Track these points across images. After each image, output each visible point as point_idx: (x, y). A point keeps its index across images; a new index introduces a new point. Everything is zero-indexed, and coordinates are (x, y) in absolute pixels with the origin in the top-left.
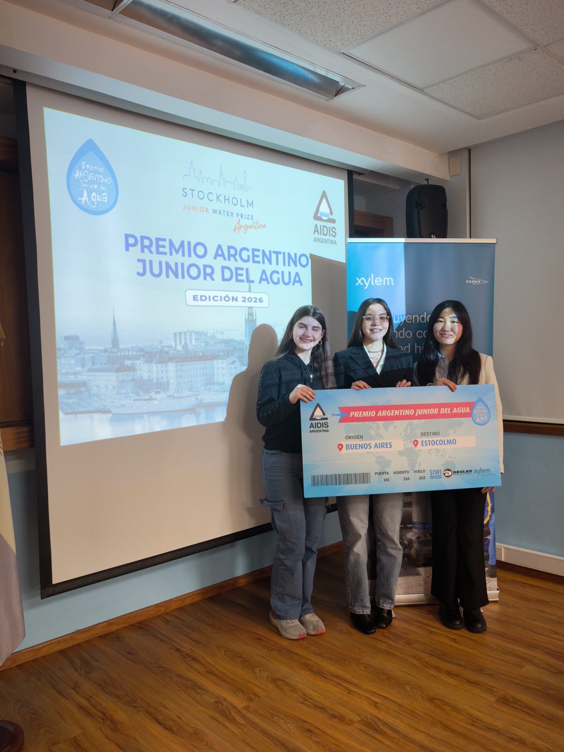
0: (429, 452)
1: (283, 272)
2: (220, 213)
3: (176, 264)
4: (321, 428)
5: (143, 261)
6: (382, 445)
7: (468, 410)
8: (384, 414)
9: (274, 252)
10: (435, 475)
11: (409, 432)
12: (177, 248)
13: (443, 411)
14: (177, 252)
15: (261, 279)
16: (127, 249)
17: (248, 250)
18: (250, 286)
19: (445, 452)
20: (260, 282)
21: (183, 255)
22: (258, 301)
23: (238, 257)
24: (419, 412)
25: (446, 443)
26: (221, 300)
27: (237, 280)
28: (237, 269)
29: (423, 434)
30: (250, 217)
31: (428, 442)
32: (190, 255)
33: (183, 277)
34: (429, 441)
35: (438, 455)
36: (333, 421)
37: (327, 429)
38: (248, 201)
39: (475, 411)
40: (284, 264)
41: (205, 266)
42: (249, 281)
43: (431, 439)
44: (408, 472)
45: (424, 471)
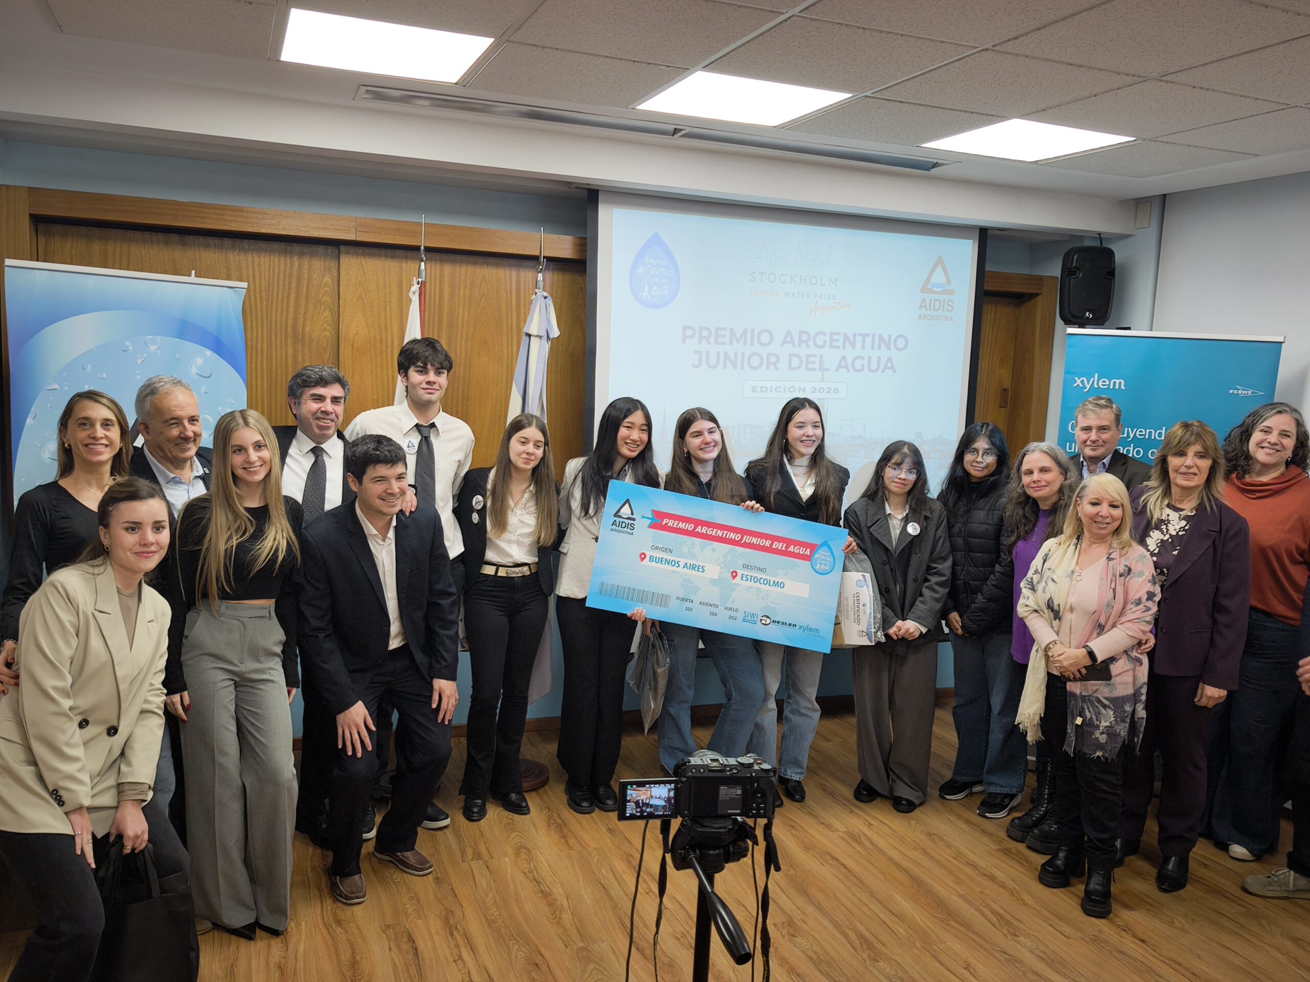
0: (748, 589)
1: (870, 358)
2: (793, 295)
3: (736, 354)
4: (626, 529)
5: (699, 353)
6: (693, 567)
7: (808, 552)
8: (704, 531)
9: (860, 335)
10: (749, 618)
11: (729, 559)
12: (738, 337)
13: (777, 545)
14: (738, 341)
15: (839, 367)
16: (684, 342)
17: (825, 334)
18: (823, 375)
19: (767, 595)
20: (837, 370)
21: (745, 344)
22: (832, 391)
23: (811, 343)
24: (747, 539)
25: (771, 584)
26: (785, 391)
27: (807, 369)
28: (808, 356)
29: (746, 567)
30: (831, 297)
31: (749, 577)
32: (752, 344)
33: (742, 367)
34: (751, 576)
35: (757, 596)
36: (642, 524)
37: (632, 531)
38: (830, 279)
39: (816, 556)
40: (873, 348)
41: (769, 355)
42: (822, 369)
43: (755, 575)
44: (717, 606)
45: (737, 610)
